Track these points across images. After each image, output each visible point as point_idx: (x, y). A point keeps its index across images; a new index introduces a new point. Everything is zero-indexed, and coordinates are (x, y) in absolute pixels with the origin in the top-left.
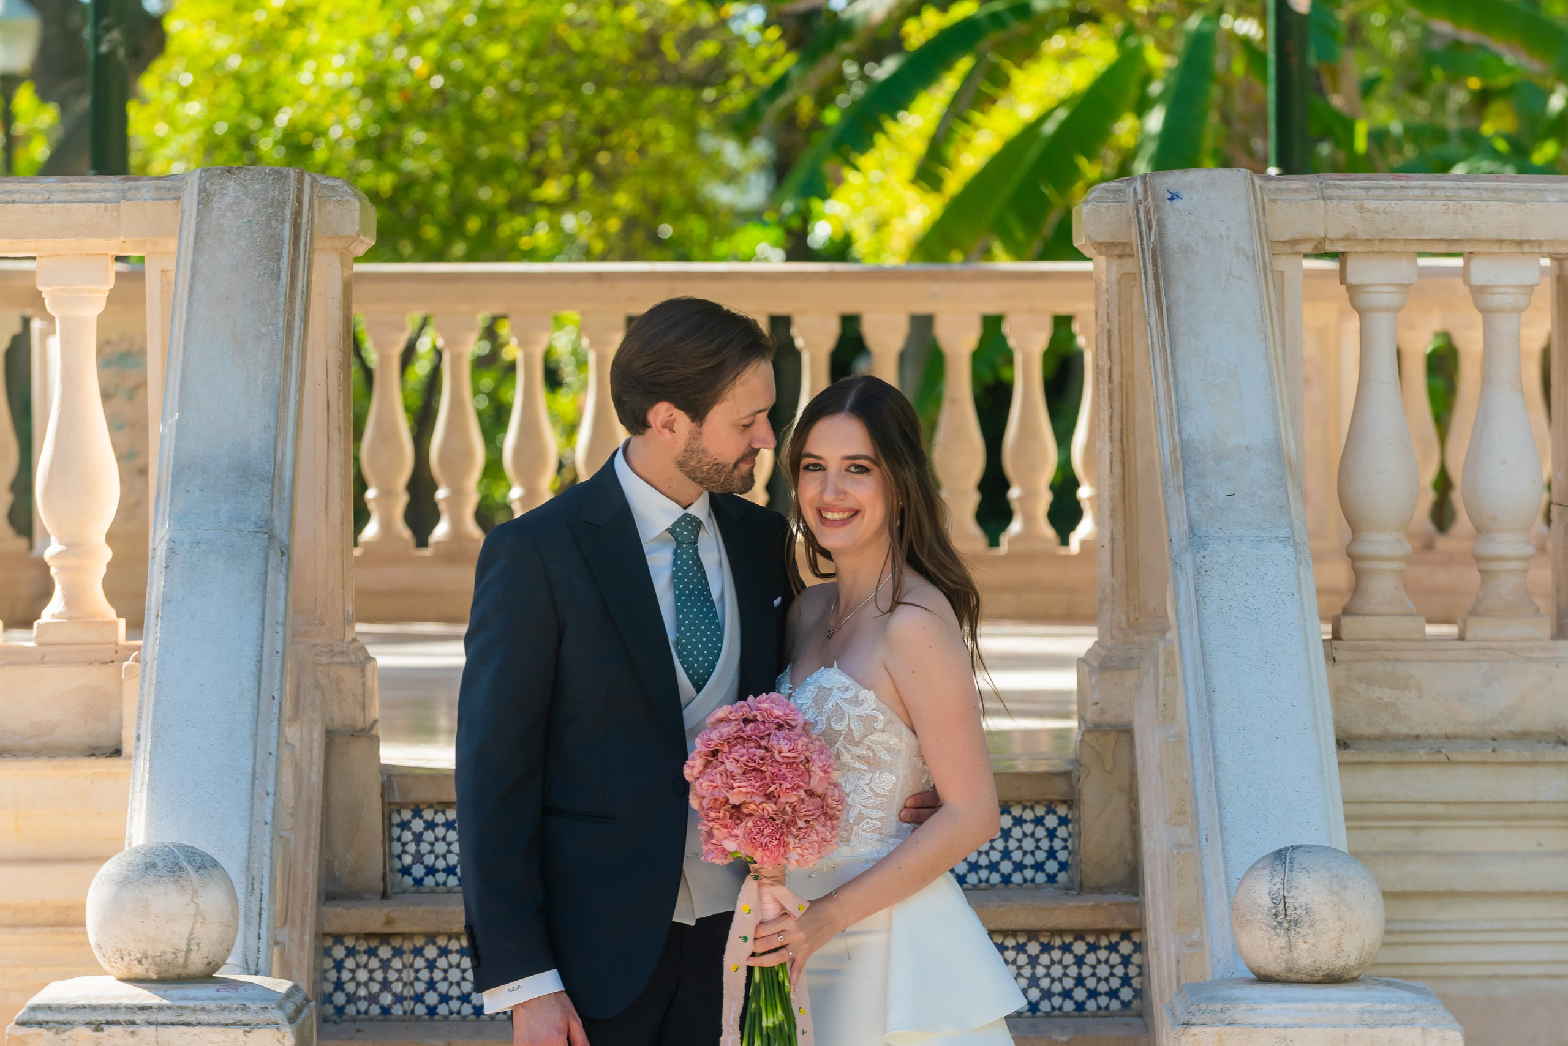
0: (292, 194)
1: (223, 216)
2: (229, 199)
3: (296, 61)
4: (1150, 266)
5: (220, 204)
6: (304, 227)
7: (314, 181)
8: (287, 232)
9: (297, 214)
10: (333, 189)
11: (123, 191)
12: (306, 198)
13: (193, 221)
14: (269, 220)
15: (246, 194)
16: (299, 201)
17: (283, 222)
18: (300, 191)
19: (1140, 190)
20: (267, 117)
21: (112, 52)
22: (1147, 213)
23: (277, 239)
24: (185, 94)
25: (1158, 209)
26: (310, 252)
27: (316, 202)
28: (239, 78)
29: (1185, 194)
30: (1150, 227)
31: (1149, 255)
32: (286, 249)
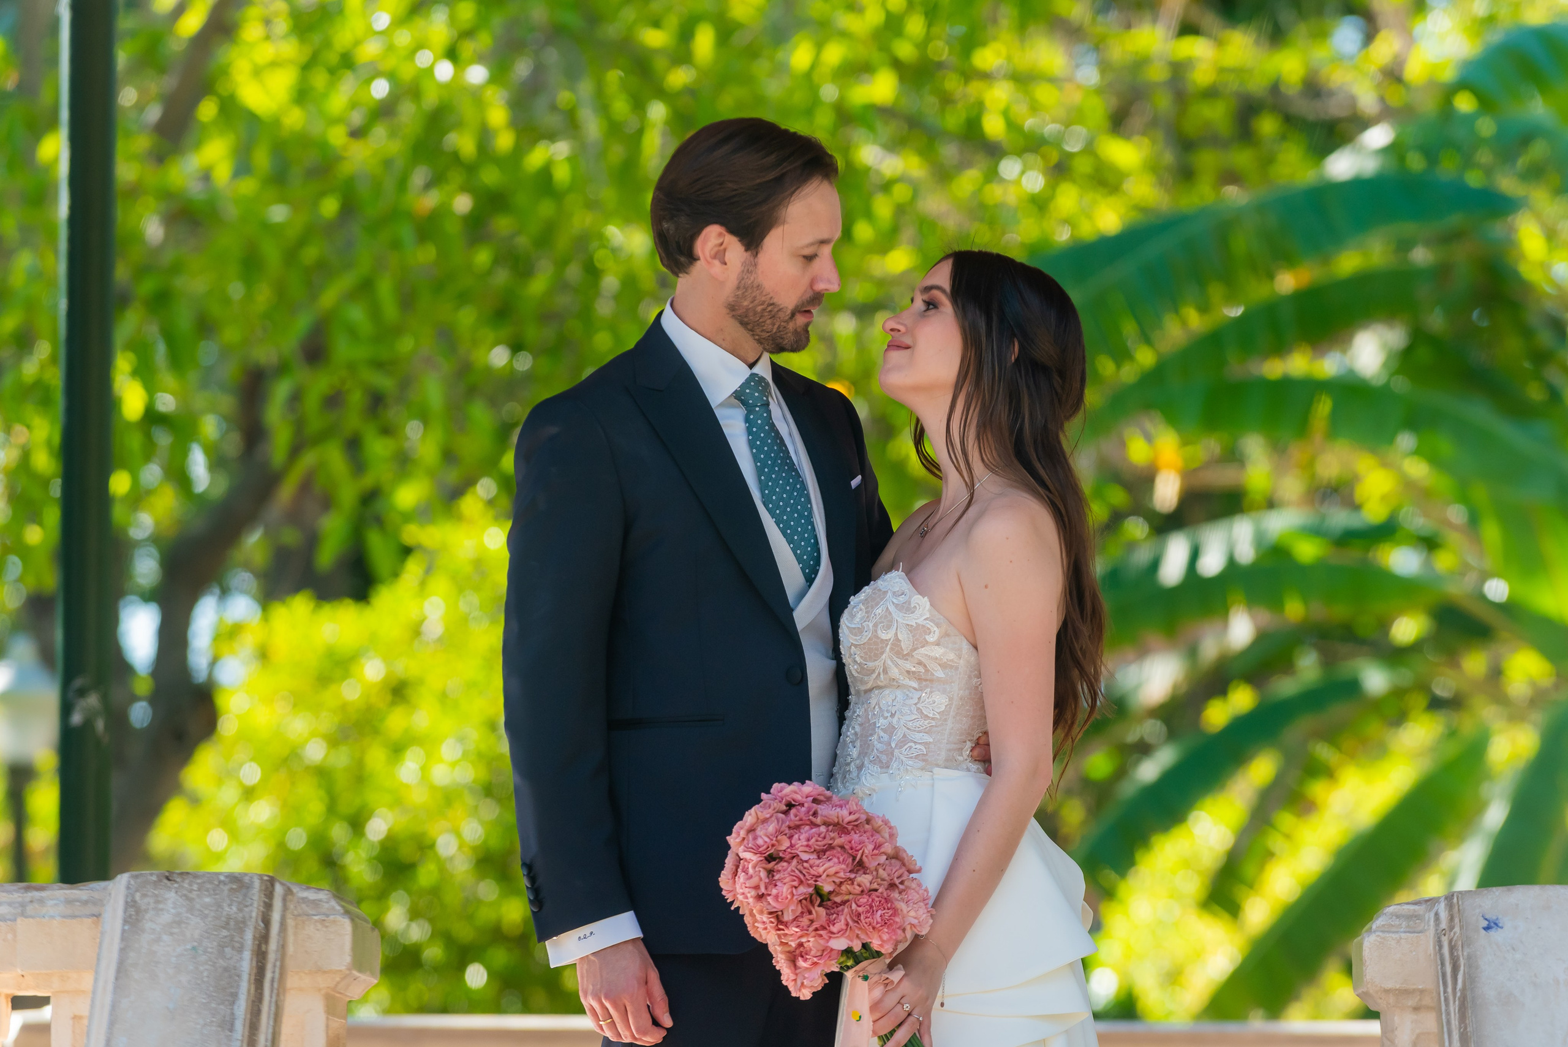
0: (254, 911)
1: (158, 940)
2: (166, 918)
4: (1455, 1023)
5: (153, 924)
6: (272, 957)
7: (288, 892)
8: (246, 964)
9: (263, 938)
10: (315, 903)
11: (23, 905)
12: (276, 917)
13: (116, 945)
14: (222, 947)
15: (191, 910)
16: (267, 922)
17: (240, 950)
18: (268, 906)
19: (1444, 915)
21: (88, 724)
22: (1452, 948)
23: (231, 974)
24: (249, 794)
25: (1467, 942)
26: (280, 991)
27: (290, 922)
29: (1506, 922)
30: (1455, 969)
31: (1454, 1008)
32: (245, 987)
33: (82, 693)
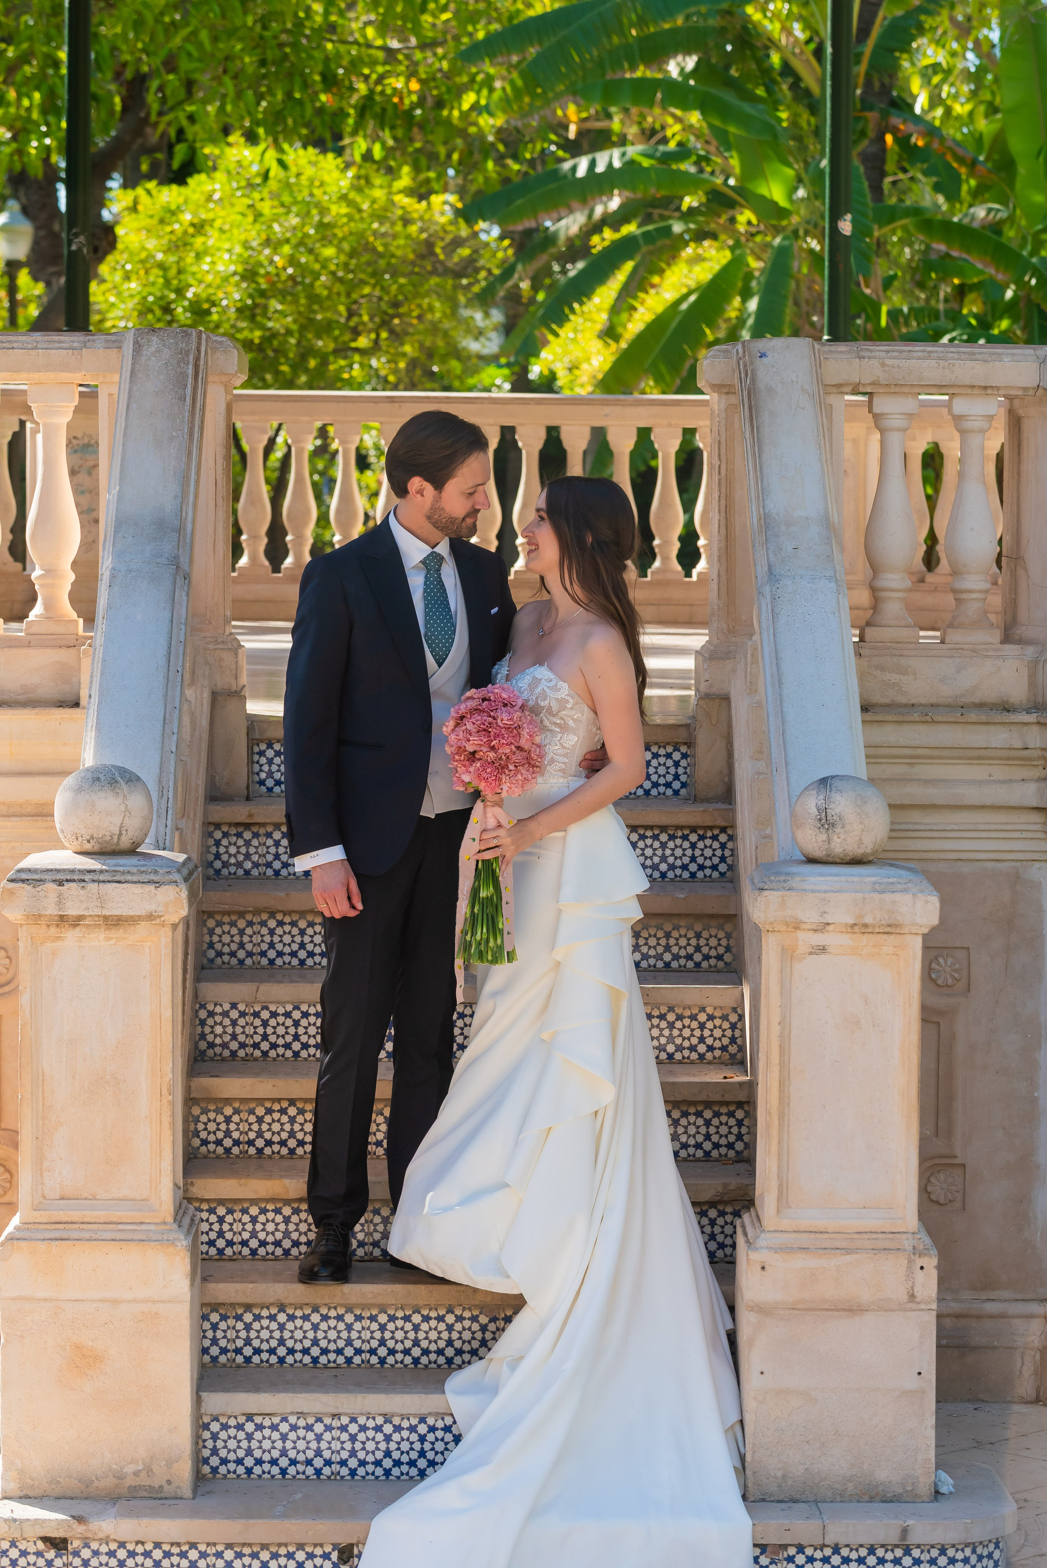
0: (194, 346)
1: (149, 359)
2: (153, 349)
3: (198, 256)
4: (746, 400)
5: (147, 352)
6: (201, 367)
7: (208, 337)
8: (190, 370)
9: (197, 359)
10: (221, 343)
11: (85, 343)
12: (203, 349)
13: (130, 362)
14: (179, 363)
15: (164, 345)
16: (199, 350)
17: (188, 364)
18: (199, 344)
19: (740, 351)
20: (180, 292)
21: (80, 249)
22: (745, 365)
23: (184, 375)
24: (127, 277)
25: (752, 363)
26: (205, 384)
27: (209, 351)
28: (162, 266)
29: (769, 354)
30: (747, 375)
31: (745, 393)
32: (190, 381)
33: (76, 235)
